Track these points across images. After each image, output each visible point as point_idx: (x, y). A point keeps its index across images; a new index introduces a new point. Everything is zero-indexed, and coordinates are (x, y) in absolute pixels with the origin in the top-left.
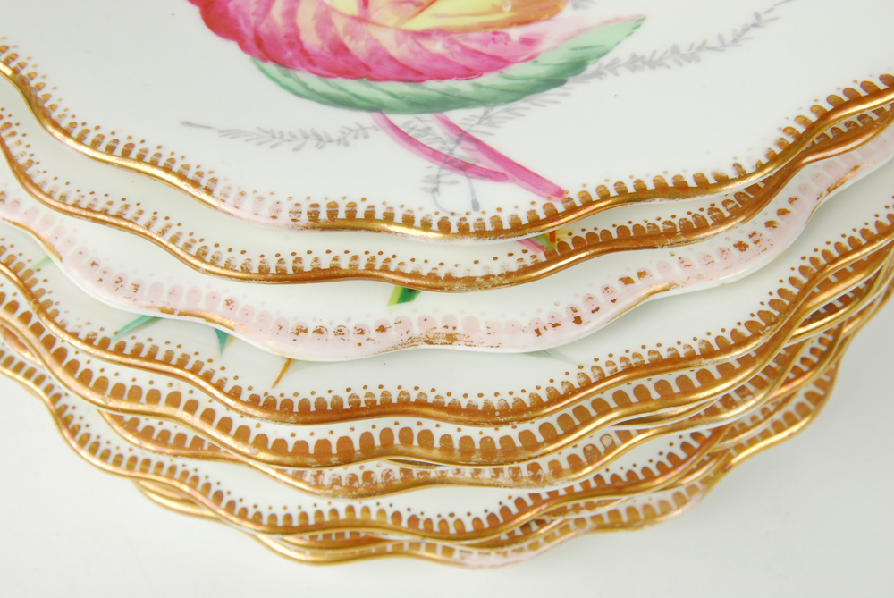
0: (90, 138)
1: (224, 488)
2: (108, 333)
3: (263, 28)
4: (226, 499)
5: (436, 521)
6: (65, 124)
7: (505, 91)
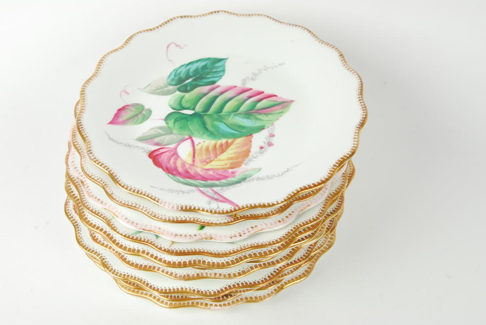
1: (149, 282)
2: (130, 234)
3: (168, 166)
4: (150, 285)
5: (204, 292)
6: (122, 185)
7: (227, 184)
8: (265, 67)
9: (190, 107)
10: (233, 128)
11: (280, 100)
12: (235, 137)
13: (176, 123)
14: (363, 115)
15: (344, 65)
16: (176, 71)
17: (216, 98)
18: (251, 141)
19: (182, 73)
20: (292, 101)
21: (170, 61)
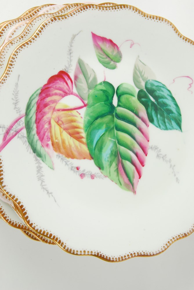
0: (14, 57)
3: (52, 89)
7: (32, 141)
8: (174, 166)
9: (121, 102)
10: (99, 142)
11: (135, 181)
12: (89, 144)
13: (102, 92)
14: (113, 258)
15: (174, 238)
16: (163, 87)
17: (134, 124)
18: (85, 158)
19: (161, 92)
20: (135, 192)
21: (174, 80)
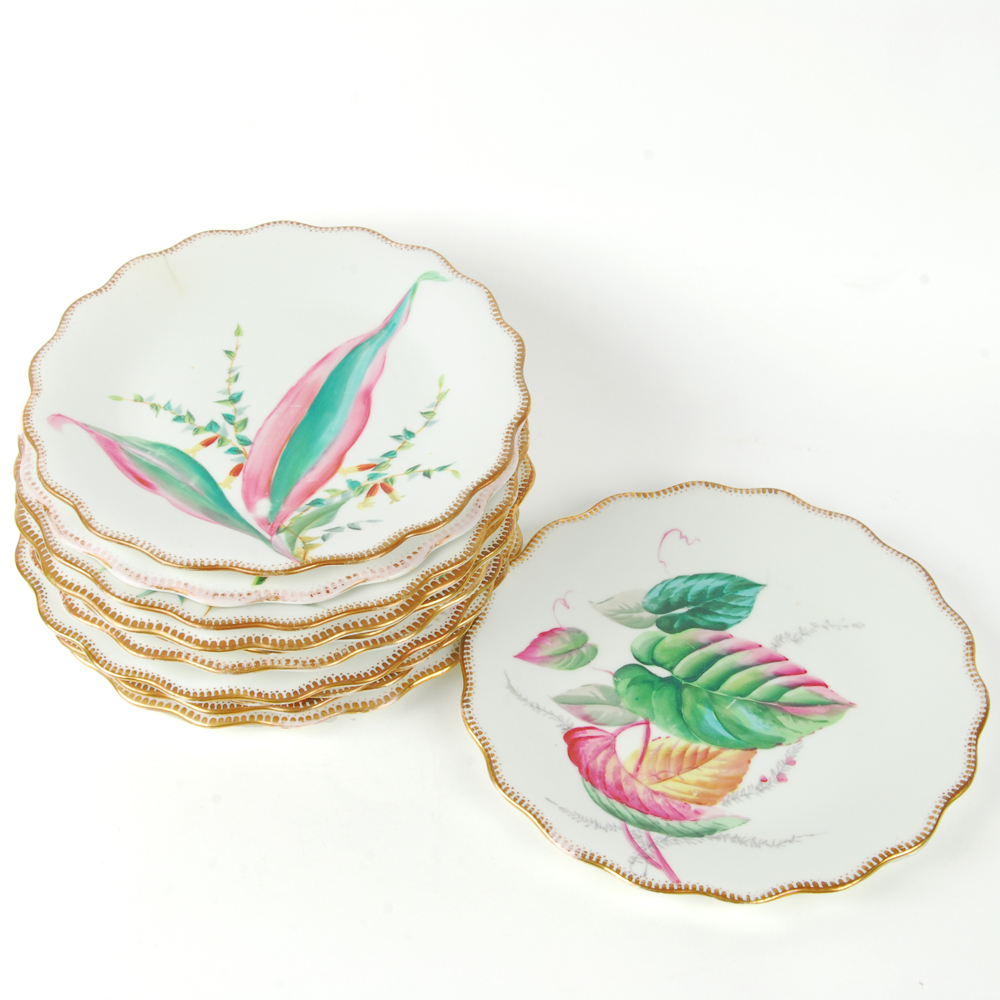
0: (508, 792)
3: (591, 764)
6: (500, 781)
7: (678, 831)
8: (827, 621)
9: (667, 663)
10: (728, 726)
11: (830, 697)
12: (725, 745)
13: (632, 687)
14: (965, 776)
15: (968, 665)
16: (666, 585)
17: (718, 657)
18: (749, 762)
19: (675, 592)
20: (851, 705)
21: (661, 562)
